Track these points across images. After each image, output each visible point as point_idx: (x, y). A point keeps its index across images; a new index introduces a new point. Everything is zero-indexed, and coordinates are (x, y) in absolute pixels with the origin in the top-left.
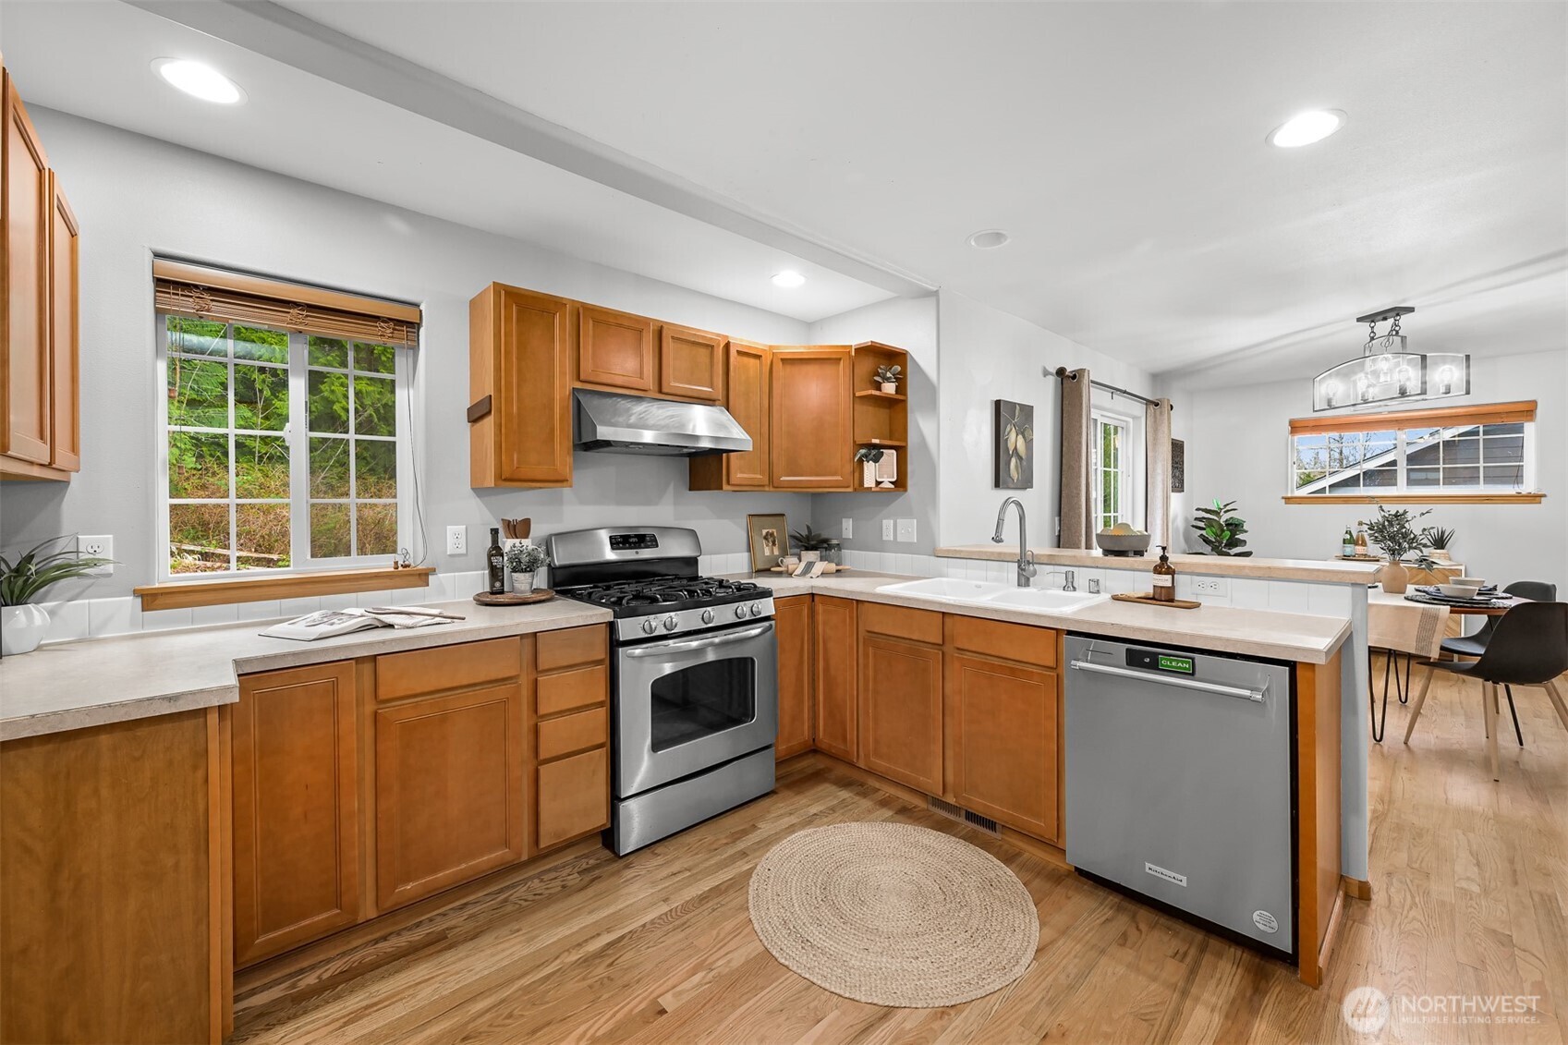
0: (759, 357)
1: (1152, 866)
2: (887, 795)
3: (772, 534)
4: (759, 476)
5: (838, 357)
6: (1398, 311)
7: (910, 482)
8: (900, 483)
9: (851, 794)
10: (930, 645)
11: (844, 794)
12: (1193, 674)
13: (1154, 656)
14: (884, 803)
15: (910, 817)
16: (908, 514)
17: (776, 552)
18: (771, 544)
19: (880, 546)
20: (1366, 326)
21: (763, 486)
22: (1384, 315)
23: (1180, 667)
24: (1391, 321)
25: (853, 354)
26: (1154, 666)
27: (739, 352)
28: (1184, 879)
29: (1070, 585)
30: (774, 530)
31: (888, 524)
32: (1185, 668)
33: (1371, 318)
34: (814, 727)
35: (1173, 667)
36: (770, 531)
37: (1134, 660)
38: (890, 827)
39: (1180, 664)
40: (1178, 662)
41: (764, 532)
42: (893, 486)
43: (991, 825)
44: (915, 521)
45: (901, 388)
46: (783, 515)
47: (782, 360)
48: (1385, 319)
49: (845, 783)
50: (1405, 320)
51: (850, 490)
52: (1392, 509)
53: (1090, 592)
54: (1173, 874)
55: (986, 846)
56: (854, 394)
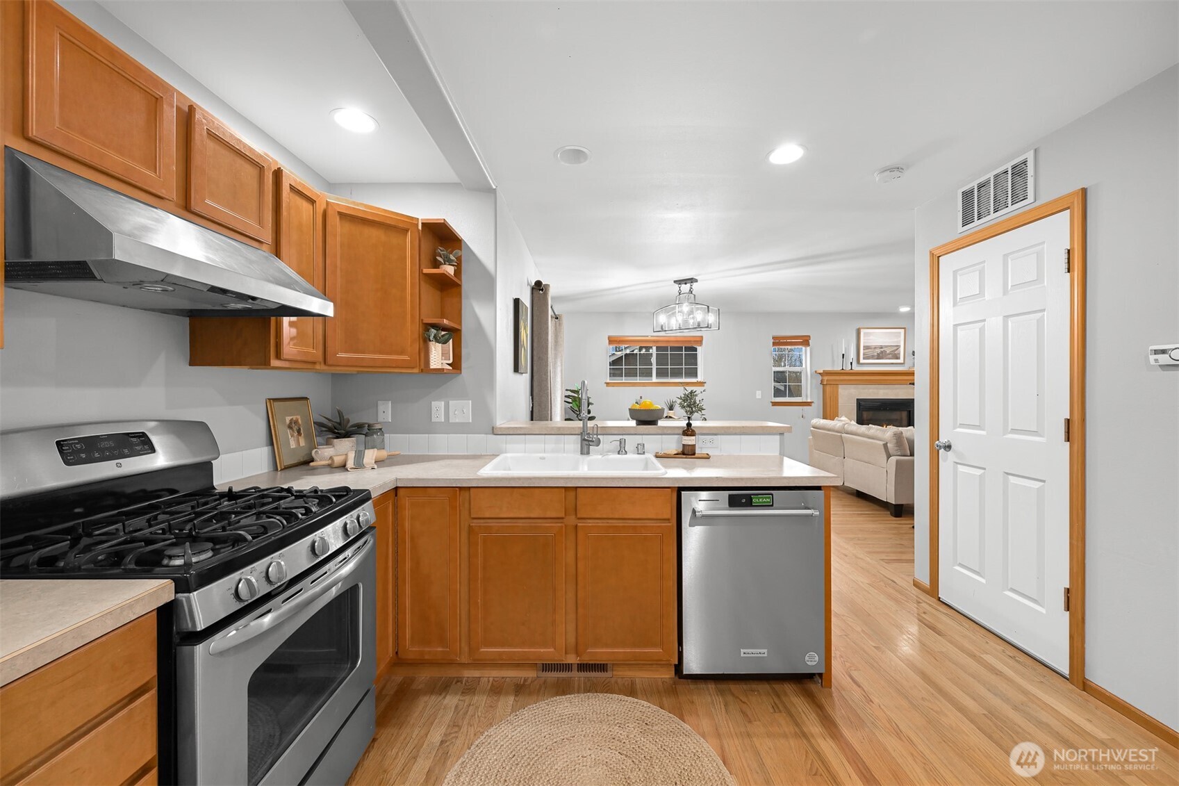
0: (312, 202)
1: (745, 651)
2: (491, 679)
3: (296, 422)
4: (311, 350)
5: (405, 226)
6: (692, 280)
7: (464, 365)
8: (456, 365)
9: (458, 697)
10: (550, 521)
11: (451, 700)
12: (772, 505)
13: (749, 498)
14: (497, 690)
15: (530, 694)
16: (463, 395)
17: (302, 443)
18: (296, 434)
19: (430, 428)
20: (677, 286)
21: (314, 363)
22: (685, 281)
23: (765, 502)
24: (688, 285)
25: (420, 227)
26: (749, 503)
27: (292, 188)
28: (765, 651)
29: (622, 450)
30: (299, 417)
31: (438, 407)
32: (768, 502)
33: (679, 282)
34: (397, 638)
35: (760, 503)
36: (294, 418)
37: (734, 502)
38: (526, 713)
39: (764, 500)
40: (763, 498)
41: (288, 419)
42: (451, 368)
43: (602, 667)
44: (470, 401)
45: (458, 272)
46: (306, 399)
47: (340, 213)
48: (686, 284)
49: (442, 687)
50: (695, 285)
51: (416, 371)
52: (689, 389)
53: (638, 454)
54: (759, 651)
55: (607, 688)
56: (420, 270)
